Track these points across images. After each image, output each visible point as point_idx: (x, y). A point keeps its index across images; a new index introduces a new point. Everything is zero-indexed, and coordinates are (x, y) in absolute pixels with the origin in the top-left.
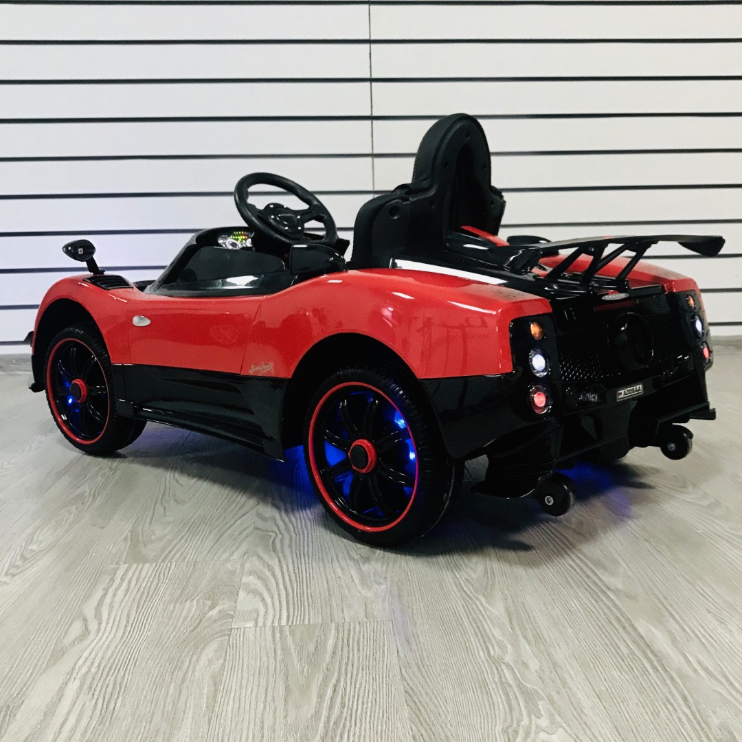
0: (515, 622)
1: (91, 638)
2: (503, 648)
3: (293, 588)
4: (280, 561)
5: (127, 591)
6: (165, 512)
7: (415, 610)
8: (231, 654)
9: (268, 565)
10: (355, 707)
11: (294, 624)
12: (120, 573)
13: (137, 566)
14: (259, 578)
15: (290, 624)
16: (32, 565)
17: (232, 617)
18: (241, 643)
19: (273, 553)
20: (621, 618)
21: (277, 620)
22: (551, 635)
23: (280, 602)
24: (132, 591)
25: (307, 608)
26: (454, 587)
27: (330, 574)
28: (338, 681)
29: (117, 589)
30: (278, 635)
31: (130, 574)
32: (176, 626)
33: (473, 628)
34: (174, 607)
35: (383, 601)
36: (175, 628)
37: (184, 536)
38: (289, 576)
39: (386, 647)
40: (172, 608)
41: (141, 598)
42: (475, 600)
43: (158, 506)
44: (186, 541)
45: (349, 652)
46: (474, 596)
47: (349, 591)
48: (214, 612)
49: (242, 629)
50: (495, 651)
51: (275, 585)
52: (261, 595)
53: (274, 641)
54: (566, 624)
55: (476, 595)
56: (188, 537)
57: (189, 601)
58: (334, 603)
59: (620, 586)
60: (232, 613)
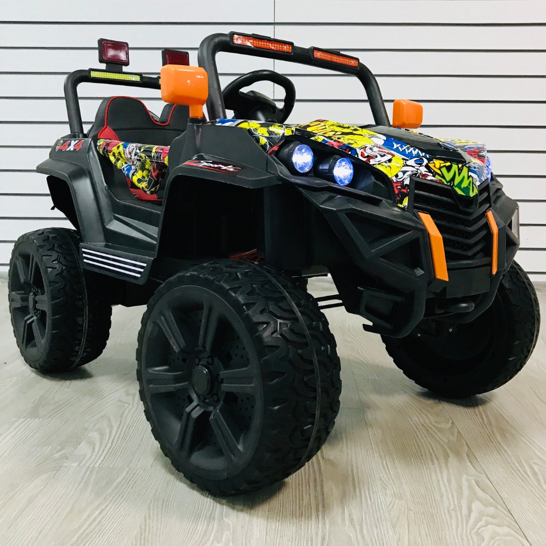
3: (117, 443)
5: (14, 436)
6: (70, 385)
8: (52, 483)
9: (111, 426)
10: (106, 525)
11: (103, 467)
12: (17, 424)
13: (30, 420)
14: (100, 434)
17: (67, 458)
18: (62, 476)
19: (119, 418)
20: (318, 479)
21: (94, 463)
23: (103, 451)
25: (118, 456)
28: (107, 506)
29: (9, 435)
30: (88, 473)
31: (23, 425)
34: (36, 449)
36: (27, 463)
37: (72, 401)
38: (120, 434)
39: (151, 486)
41: (20, 442)
44: (70, 406)
45: (125, 489)
48: (58, 455)
49: (68, 468)
51: (107, 439)
52: (94, 445)
57: (47, 446)
58: (137, 454)
59: (332, 457)
60: (69, 456)
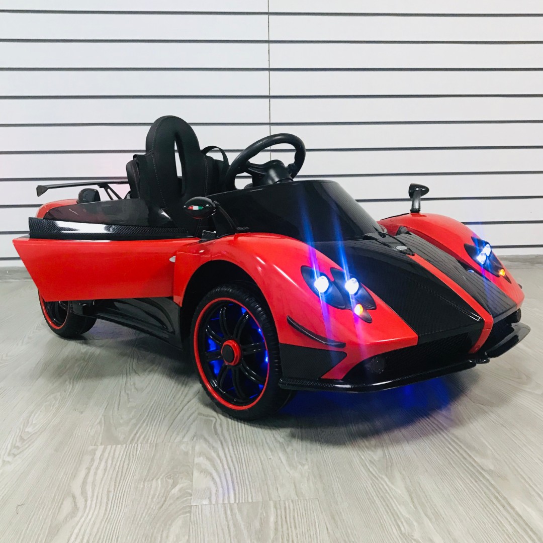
0: (415, 500)
1: (80, 514)
2: (410, 525)
3: (235, 468)
4: (222, 443)
5: (105, 470)
6: (129, 399)
7: (335, 489)
8: (194, 530)
9: (213, 447)
11: (241, 502)
12: (98, 454)
13: (111, 447)
14: (208, 458)
15: (237, 501)
16: (30, 445)
17: (191, 495)
18: (201, 520)
19: (216, 436)
20: (499, 497)
21: (227, 498)
22: (446, 513)
23: (226, 480)
24: (109, 471)
25: (249, 487)
26: (362, 468)
27: (262, 455)
29: (97, 468)
30: (229, 512)
31: (106, 455)
32: (147, 503)
33: (384, 506)
34: (144, 485)
35: (308, 480)
36: (146, 505)
37: (145, 419)
38: (231, 457)
39: (317, 524)
40: (142, 486)
41: (117, 477)
42: (380, 480)
43: (123, 393)
44: (147, 425)
45: (288, 529)
46: (380, 477)
47: (280, 471)
48: (175, 491)
49: (200, 506)
50: (405, 528)
51: (221, 465)
52: (211, 474)
53: (226, 518)
54: (456, 502)
55: (381, 476)
56: (148, 421)
57: (155, 480)
58: (269, 482)
59: (492, 467)
60: (190, 491)
